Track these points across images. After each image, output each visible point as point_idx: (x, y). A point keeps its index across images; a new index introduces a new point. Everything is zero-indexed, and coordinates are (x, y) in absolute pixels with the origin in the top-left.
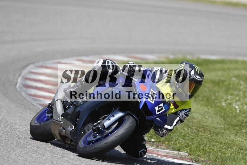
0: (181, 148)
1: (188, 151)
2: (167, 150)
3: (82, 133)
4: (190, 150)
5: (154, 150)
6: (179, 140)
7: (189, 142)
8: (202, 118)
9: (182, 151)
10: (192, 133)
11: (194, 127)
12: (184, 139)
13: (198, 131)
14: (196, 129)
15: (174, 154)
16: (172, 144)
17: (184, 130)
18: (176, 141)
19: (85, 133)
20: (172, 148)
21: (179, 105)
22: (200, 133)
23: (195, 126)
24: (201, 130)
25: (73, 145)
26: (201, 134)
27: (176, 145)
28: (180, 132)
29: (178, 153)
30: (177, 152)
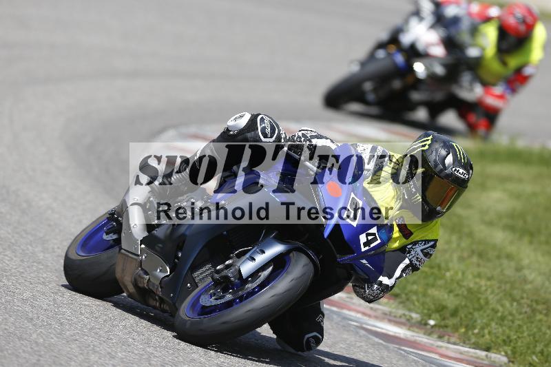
0: (493, 344)
1: (509, 352)
2: (463, 346)
3: (189, 285)
4: (512, 350)
5: (432, 345)
6: (491, 327)
7: (512, 333)
8: (543, 284)
9: (495, 351)
10: (520, 314)
11: (525, 301)
12: (500, 324)
13: (534, 310)
14: (528, 306)
15: (477, 358)
16: (473, 334)
17: (502, 306)
18: (482, 328)
19: (195, 285)
20: (474, 343)
21: (412, 231)
22: (537, 314)
23: (528, 298)
24: (540, 307)
25: (164, 311)
26: (539, 317)
27: (483, 336)
28: (493, 310)
29: (487, 356)
30: (483, 354)
